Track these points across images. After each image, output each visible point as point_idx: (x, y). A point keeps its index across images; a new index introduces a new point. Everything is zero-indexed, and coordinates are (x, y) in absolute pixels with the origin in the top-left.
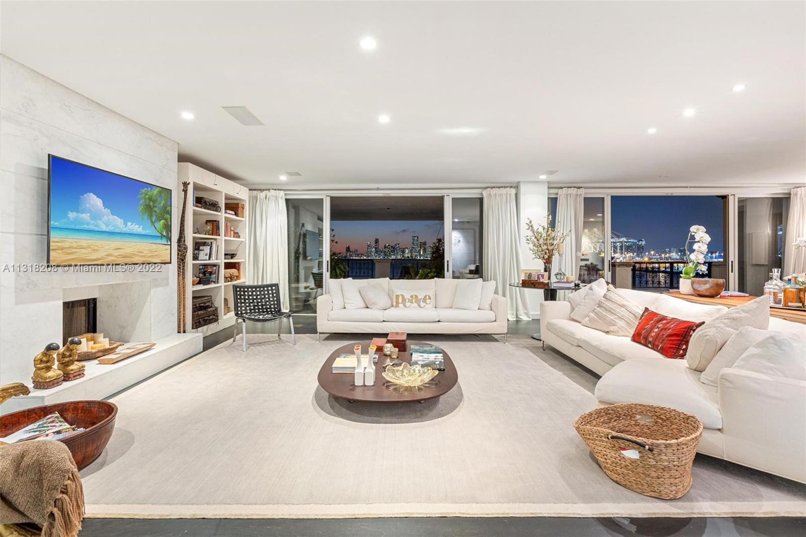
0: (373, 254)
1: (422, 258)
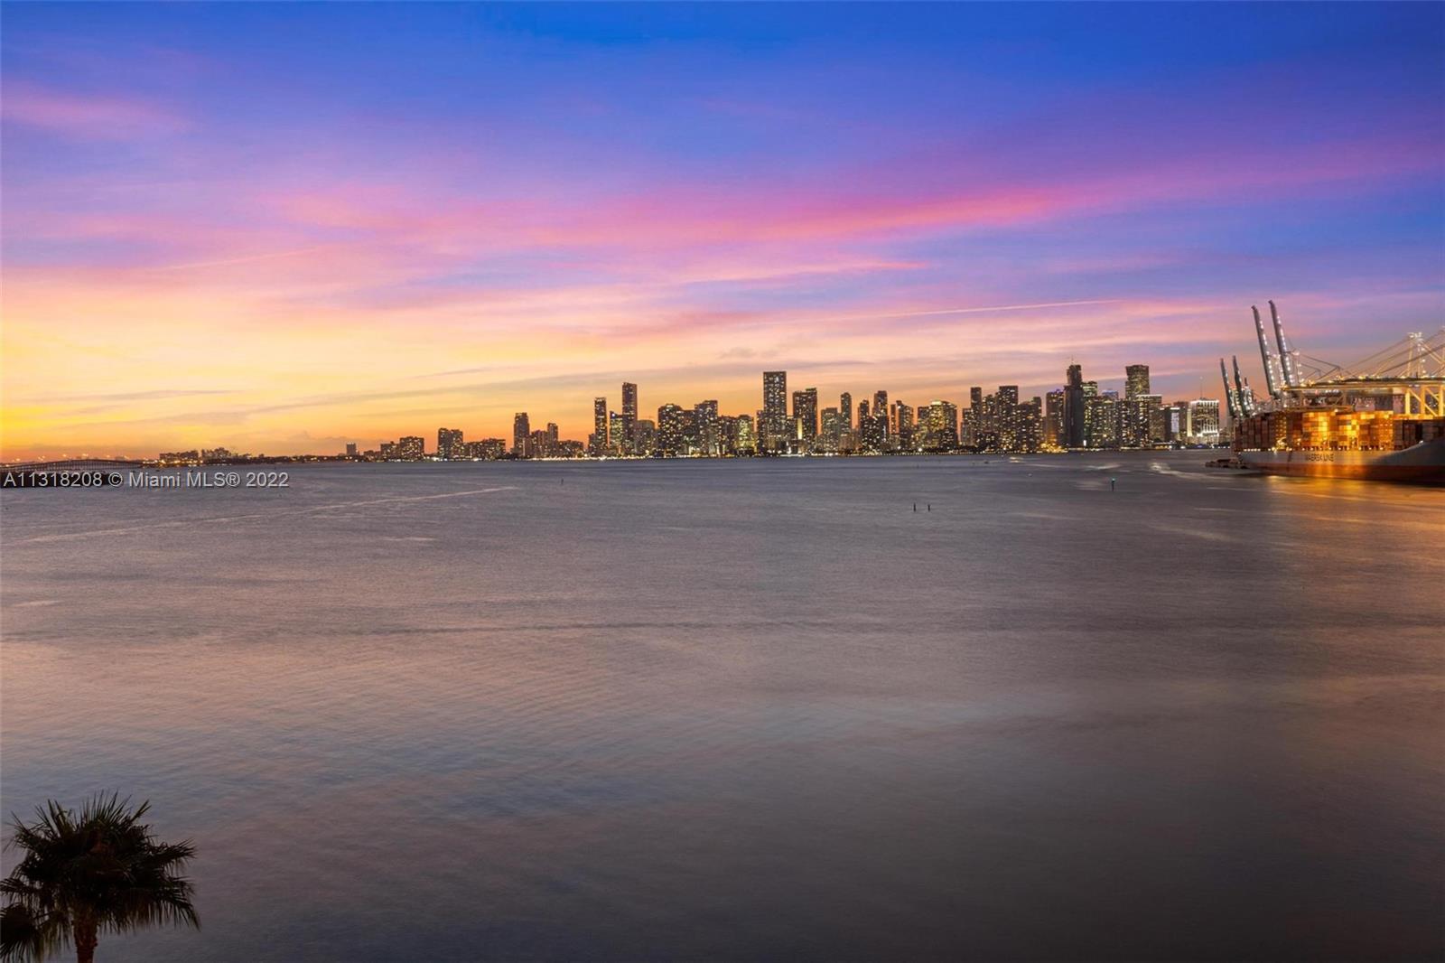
1: (801, 453)
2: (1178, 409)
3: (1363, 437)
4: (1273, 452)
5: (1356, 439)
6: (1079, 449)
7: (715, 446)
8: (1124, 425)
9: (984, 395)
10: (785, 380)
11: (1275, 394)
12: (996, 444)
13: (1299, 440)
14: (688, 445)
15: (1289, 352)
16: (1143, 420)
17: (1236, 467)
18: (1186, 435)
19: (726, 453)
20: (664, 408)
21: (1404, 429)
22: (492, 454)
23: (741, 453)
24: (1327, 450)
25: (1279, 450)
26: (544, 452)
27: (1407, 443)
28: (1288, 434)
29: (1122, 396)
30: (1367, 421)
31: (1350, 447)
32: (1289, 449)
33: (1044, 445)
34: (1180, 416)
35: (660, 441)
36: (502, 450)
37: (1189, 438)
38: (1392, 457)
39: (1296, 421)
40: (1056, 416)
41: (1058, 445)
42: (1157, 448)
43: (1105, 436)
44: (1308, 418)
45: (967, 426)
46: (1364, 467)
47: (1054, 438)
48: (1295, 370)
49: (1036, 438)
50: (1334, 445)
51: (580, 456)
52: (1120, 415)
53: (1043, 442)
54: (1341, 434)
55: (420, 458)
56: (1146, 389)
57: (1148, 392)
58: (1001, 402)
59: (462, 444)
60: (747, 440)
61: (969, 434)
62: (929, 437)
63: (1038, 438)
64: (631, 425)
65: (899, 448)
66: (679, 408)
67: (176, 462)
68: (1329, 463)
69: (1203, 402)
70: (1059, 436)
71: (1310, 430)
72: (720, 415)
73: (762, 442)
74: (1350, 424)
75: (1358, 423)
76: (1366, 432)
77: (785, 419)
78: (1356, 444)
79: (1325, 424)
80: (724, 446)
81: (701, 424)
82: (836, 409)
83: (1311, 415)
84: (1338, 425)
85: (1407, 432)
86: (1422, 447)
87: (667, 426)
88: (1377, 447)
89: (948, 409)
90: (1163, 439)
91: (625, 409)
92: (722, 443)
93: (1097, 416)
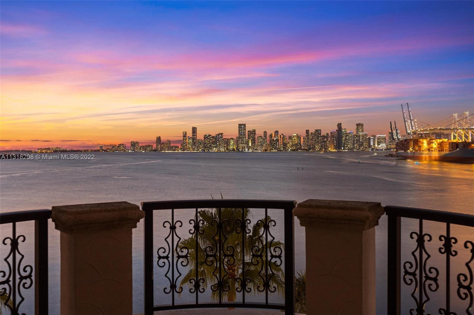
0: (190, 146)
1: (250, 151)
2: (373, 137)
3: (438, 147)
4: (408, 152)
5: (436, 148)
6: (341, 150)
7: (222, 148)
8: (355, 143)
9: (310, 132)
10: (245, 127)
11: (408, 133)
12: (314, 148)
13: (417, 148)
14: (213, 147)
15: (413, 120)
16: (361, 141)
17: (395, 157)
18: (375, 146)
19: (226, 150)
20: (206, 135)
21: (452, 145)
22: (149, 150)
23: (231, 150)
24: (426, 151)
25: (410, 151)
26: (166, 149)
27: (453, 149)
28: (413, 146)
29: (355, 133)
30: (440, 142)
31: (434, 150)
32: (414, 151)
33: (329, 149)
34: (373, 140)
35: (204, 146)
36: (152, 148)
37: (376, 147)
38: (448, 154)
39: (416, 142)
40: (333, 139)
41: (334, 149)
42: (366, 150)
43: (349, 146)
44: (420, 141)
45: (305, 142)
46: (438, 157)
47: (333, 146)
48: (415, 125)
49: (327, 147)
50: (429, 150)
51: (178, 151)
52: (354, 139)
53: (329, 148)
54: (431, 146)
55: (125, 151)
56: (363, 131)
57: (363, 132)
58: (315, 135)
59: (139, 146)
60: (233, 146)
61: (305, 145)
62: (292, 146)
63: (328, 147)
64: (195, 141)
65: (282, 149)
66: (211, 136)
67: (44, 151)
68: (427, 156)
69: (381, 136)
70: (334, 146)
71: (421, 145)
72: (224, 138)
73: (238, 147)
74: (434, 143)
75: (437, 143)
76: (439, 146)
77: (245, 139)
78: (436, 149)
79: (426, 143)
80: (225, 148)
81: (218, 141)
82: (262, 136)
83: (421, 140)
84: (430, 143)
85: (453, 146)
86: (458, 151)
87: (207, 141)
88: (443, 151)
89: (298, 137)
90: (368, 147)
91: (193, 136)
92: (225, 147)
93: (347, 140)
